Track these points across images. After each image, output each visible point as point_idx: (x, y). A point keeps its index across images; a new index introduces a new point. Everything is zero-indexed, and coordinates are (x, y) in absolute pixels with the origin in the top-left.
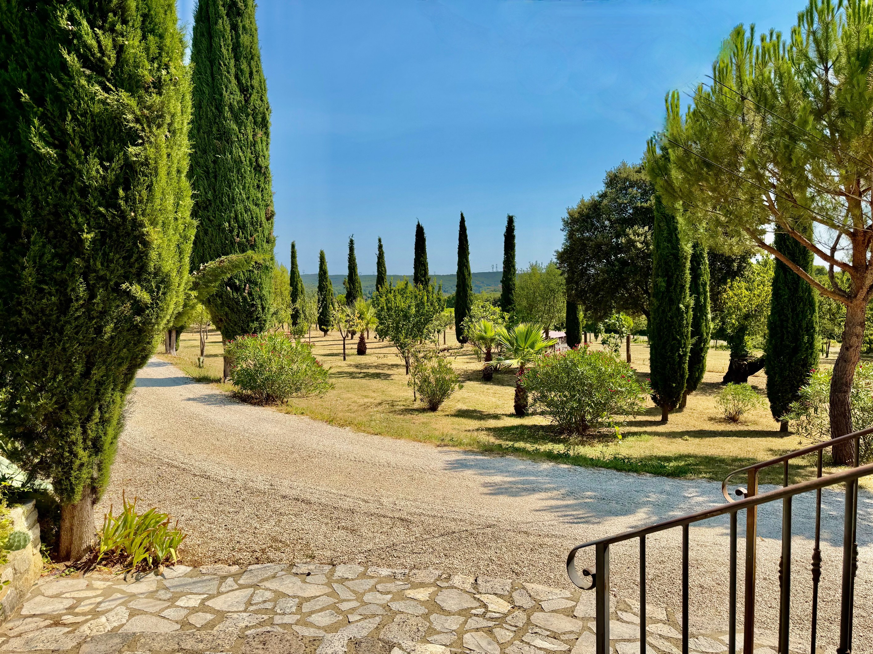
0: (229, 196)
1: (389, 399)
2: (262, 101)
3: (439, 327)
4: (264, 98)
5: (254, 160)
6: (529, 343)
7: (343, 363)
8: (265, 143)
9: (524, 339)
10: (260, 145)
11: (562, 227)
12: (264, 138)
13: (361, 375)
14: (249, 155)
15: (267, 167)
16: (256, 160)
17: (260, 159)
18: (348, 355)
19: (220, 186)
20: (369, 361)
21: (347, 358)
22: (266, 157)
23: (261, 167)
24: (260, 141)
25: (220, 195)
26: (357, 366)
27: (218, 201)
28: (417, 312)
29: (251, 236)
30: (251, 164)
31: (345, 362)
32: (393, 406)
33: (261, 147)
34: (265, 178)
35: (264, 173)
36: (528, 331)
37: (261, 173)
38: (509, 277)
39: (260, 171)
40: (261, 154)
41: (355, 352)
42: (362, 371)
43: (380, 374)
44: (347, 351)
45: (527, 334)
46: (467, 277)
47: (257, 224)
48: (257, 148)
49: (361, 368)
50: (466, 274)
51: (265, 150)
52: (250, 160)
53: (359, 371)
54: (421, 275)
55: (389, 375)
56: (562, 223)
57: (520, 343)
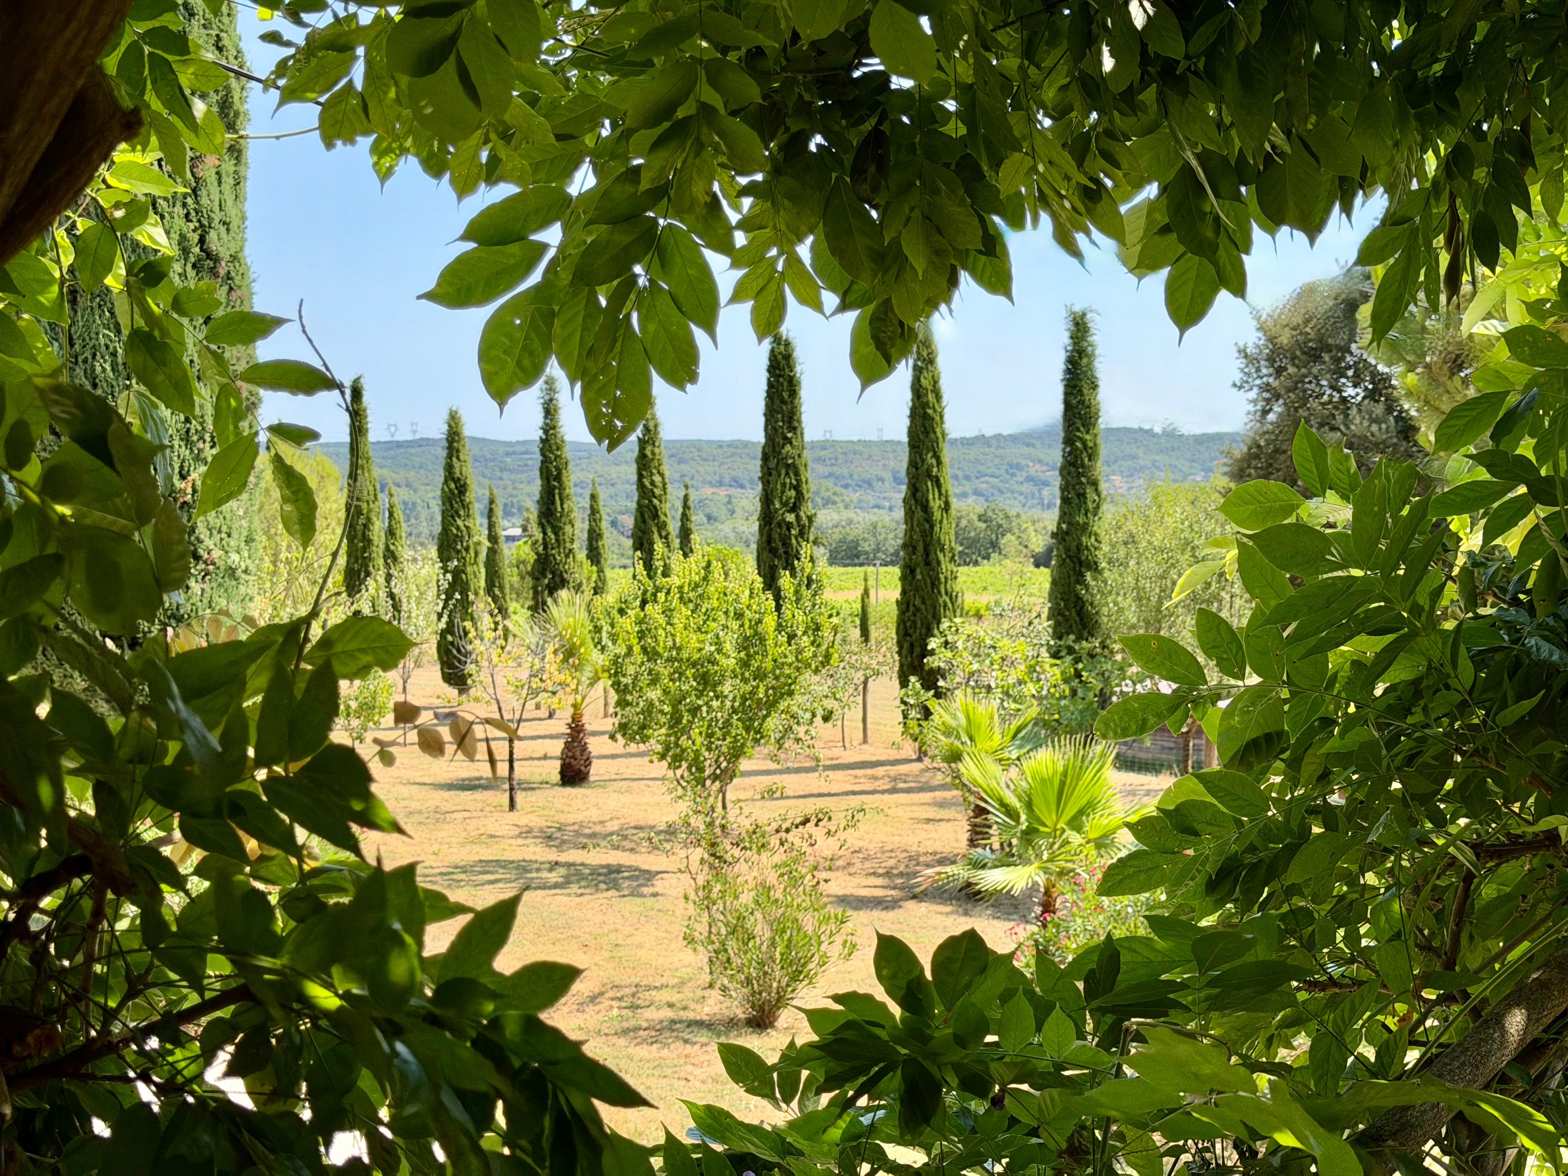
0: (114, 354)
1: (628, 978)
2: (220, 49)
3: (830, 704)
4: (226, 42)
5: (195, 238)
6: (1070, 812)
7: (504, 823)
8: (228, 181)
9: (1053, 798)
10: (214, 189)
11: (1238, 377)
12: (228, 166)
13: (554, 877)
14: (179, 223)
15: (234, 258)
16: (202, 241)
17: (212, 235)
18: (529, 787)
19: (87, 326)
20: (594, 815)
21: (520, 797)
22: (233, 226)
23: (216, 259)
24: (212, 179)
25: (88, 354)
26: (548, 839)
27: (79, 371)
28: (745, 664)
29: (183, 477)
30: (185, 251)
31: (513, 817)
32: (634, 1007)
33: (215, 197)
34: (231, 289)
35: (228, 277)
36: (1065, 774)
37: (216, 276)
38: (1081, 519)
39: (213, 272)
40: (217, 217)
41: (553, 769)
42: (564, 857)
43: (618, 869)
44: (521, 770)
45: (1062, 784)
46: (937, 515)
47: (202, 438)
48: (204, 201)
49: (562, 845)
50: (936, 504)
51: (230, 202)
52: (183, 237)
53: (553, 856)
54: (784, 504)
55: (648, 876)
56: (1241, 363)
57: (1042, 811)
